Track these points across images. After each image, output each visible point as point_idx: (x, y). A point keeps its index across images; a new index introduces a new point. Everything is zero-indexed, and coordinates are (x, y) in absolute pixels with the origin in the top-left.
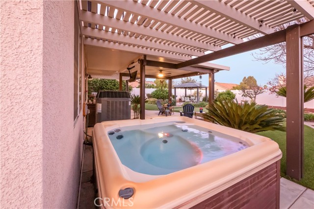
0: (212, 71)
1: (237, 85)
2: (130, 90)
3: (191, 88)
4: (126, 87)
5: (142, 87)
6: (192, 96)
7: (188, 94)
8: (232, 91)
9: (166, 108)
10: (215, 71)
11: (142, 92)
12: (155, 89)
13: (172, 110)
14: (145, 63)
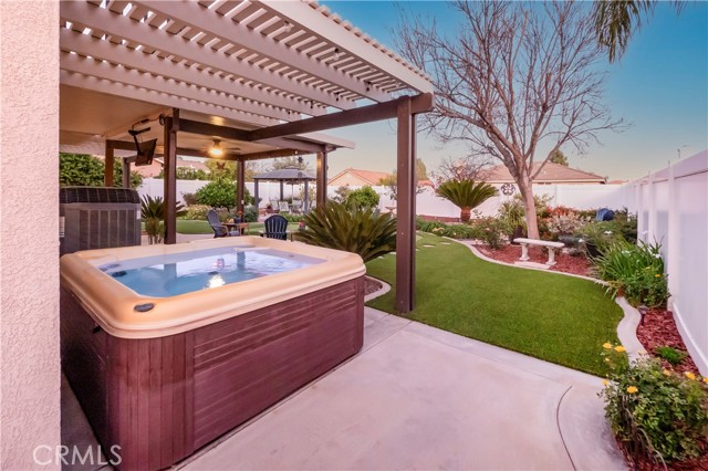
0: (322, 148)
1: (387, 175)
2: (135, 183)
3: (292, 181)
4: (123, 176)
5: (169, 176)
6: (296, 199)
7: (286, 195)
8: (374, 188)
9: (230, 227)
10: (327, 149)
11: (170, 189)
12: (207, 182)
13: (246, 231)
14: (176, 127)
